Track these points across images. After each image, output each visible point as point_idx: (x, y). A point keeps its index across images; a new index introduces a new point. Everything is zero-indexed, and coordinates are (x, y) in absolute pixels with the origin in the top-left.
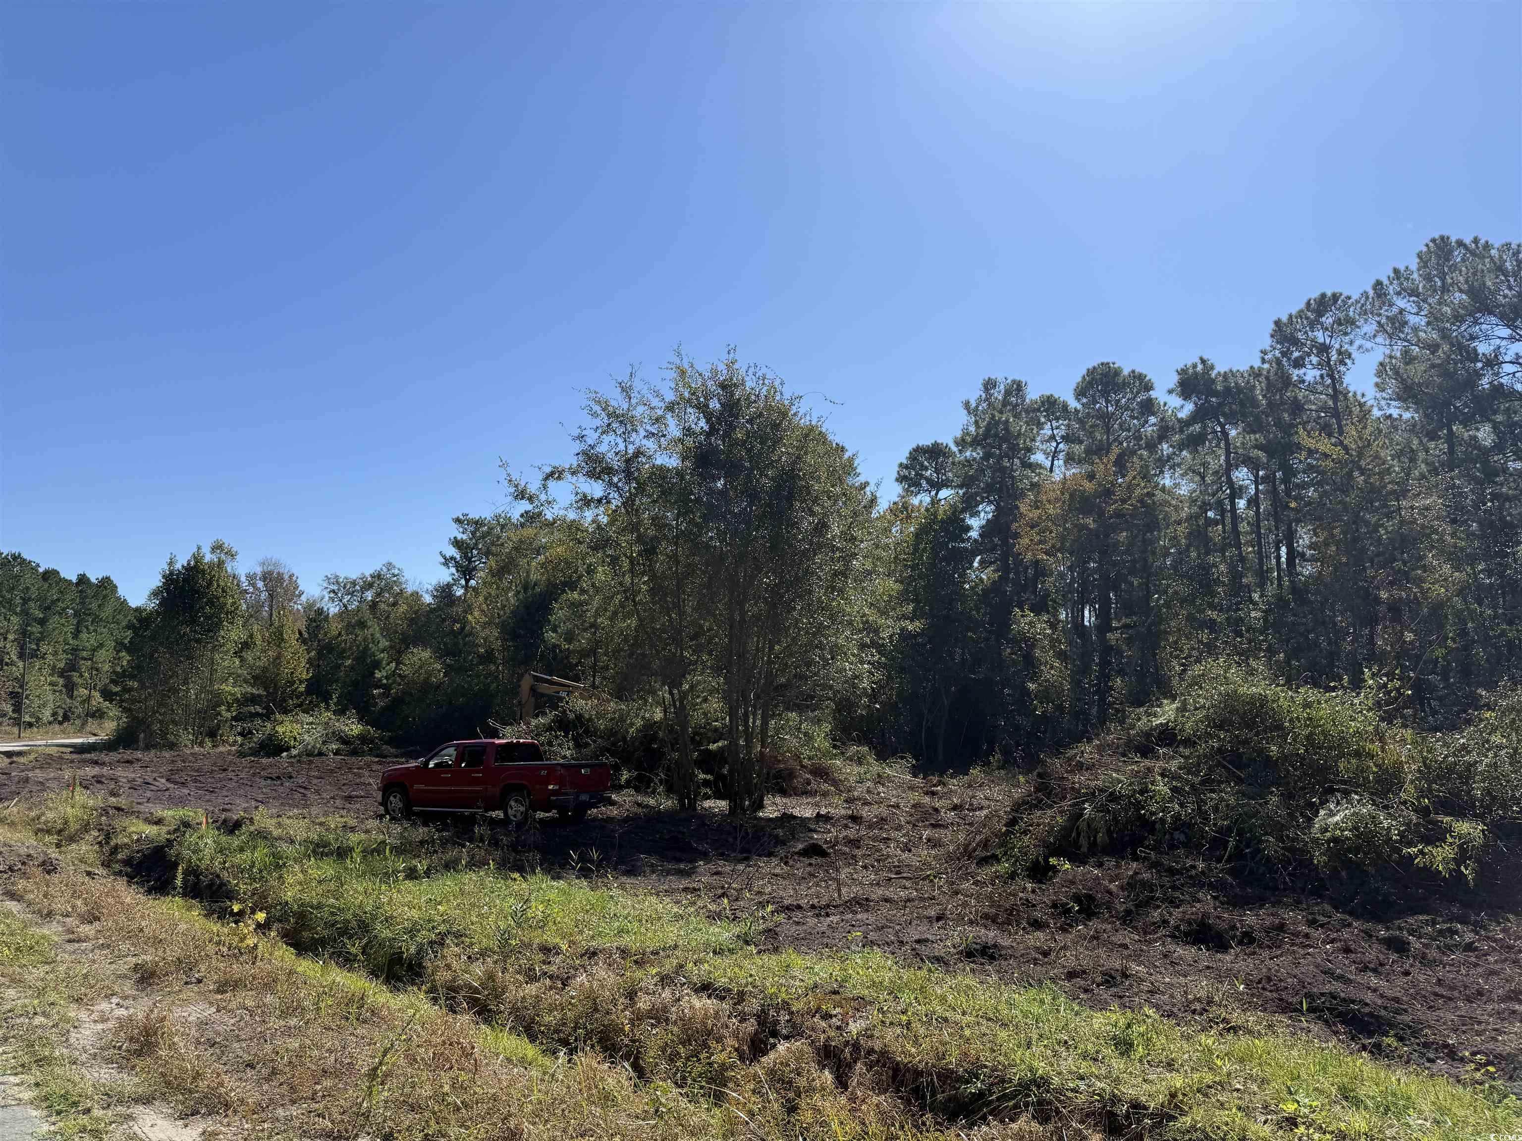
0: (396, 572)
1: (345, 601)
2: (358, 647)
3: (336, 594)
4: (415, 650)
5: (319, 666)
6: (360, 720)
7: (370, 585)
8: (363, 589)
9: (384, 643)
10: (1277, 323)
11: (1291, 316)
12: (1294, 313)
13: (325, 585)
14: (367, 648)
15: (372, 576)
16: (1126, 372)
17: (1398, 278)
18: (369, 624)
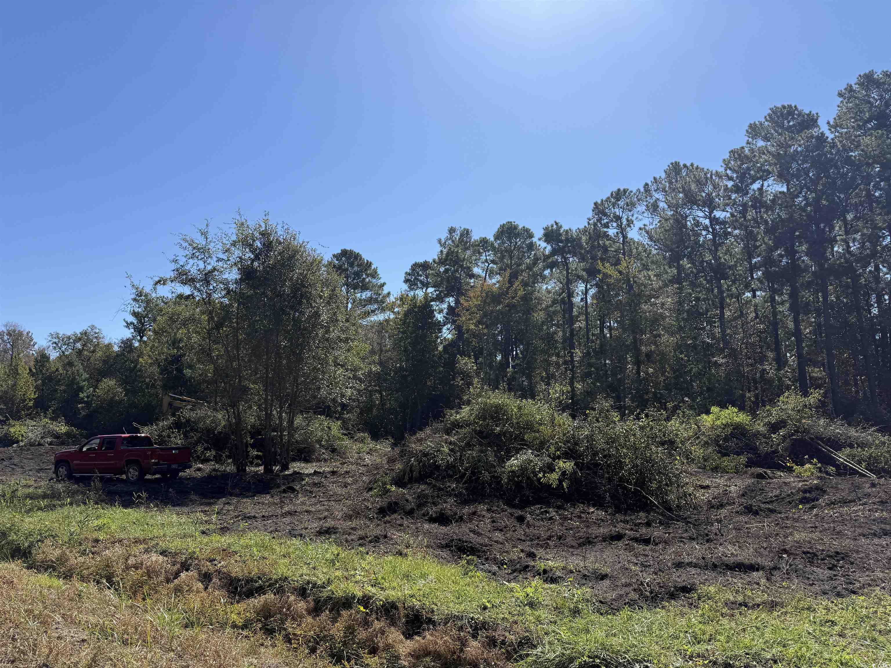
0: (97, 331)
1: (63, 349)
2: (68, 378)
3: (57, 345)
4: (105, 380)
5: (43, 390)
6: (67, 424)
7: (80, 339)
8: (75, 342)
9: (86, 376)
10: (596, 204)
11: (602, 200)
12: (604, 199)
13: (50, 339)
14: (74, 379)
15: (81, 334)
16: (520, 227)
17: (656, 182)
18: (76, 363)
